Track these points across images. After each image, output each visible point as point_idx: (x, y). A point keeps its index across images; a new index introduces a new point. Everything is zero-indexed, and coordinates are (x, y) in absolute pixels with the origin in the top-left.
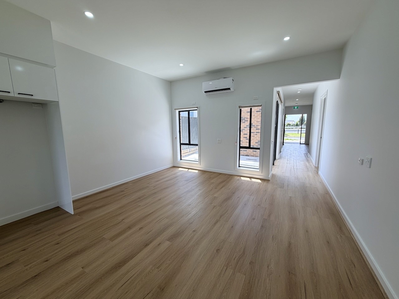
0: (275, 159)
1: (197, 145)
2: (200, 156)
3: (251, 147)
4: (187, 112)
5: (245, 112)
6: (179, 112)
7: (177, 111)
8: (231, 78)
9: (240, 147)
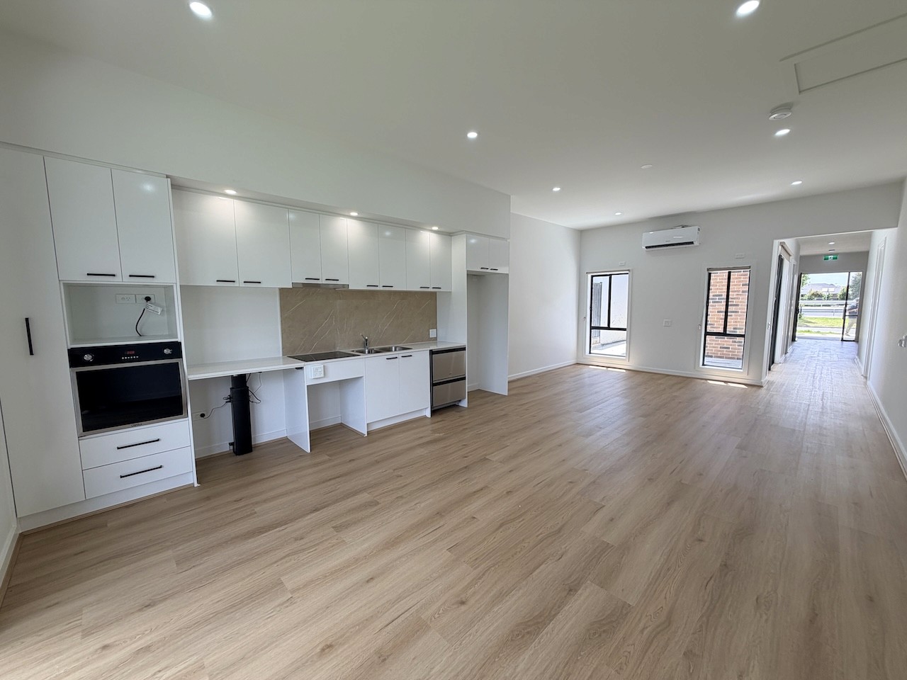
0: (773, 363)
1: (624, 330)
2: (629, 349)
3: (728, 333)
4: (608, 277)
5: (719, 279)
6: (592, 276)
7: (589, 276)
8: (697, 227)
9: (707, 334)
